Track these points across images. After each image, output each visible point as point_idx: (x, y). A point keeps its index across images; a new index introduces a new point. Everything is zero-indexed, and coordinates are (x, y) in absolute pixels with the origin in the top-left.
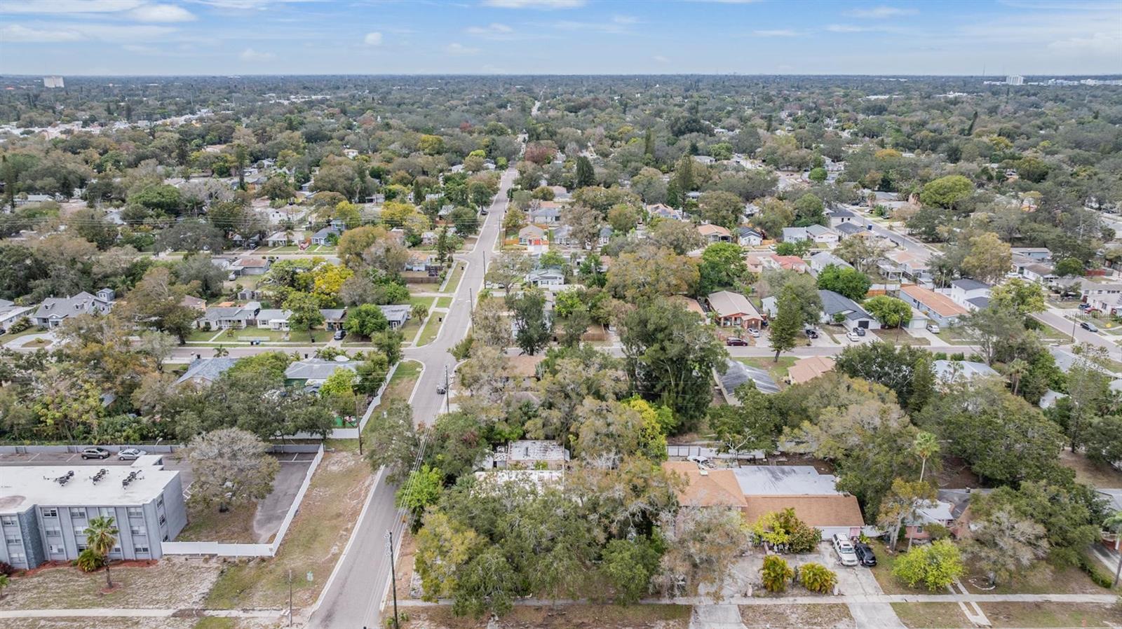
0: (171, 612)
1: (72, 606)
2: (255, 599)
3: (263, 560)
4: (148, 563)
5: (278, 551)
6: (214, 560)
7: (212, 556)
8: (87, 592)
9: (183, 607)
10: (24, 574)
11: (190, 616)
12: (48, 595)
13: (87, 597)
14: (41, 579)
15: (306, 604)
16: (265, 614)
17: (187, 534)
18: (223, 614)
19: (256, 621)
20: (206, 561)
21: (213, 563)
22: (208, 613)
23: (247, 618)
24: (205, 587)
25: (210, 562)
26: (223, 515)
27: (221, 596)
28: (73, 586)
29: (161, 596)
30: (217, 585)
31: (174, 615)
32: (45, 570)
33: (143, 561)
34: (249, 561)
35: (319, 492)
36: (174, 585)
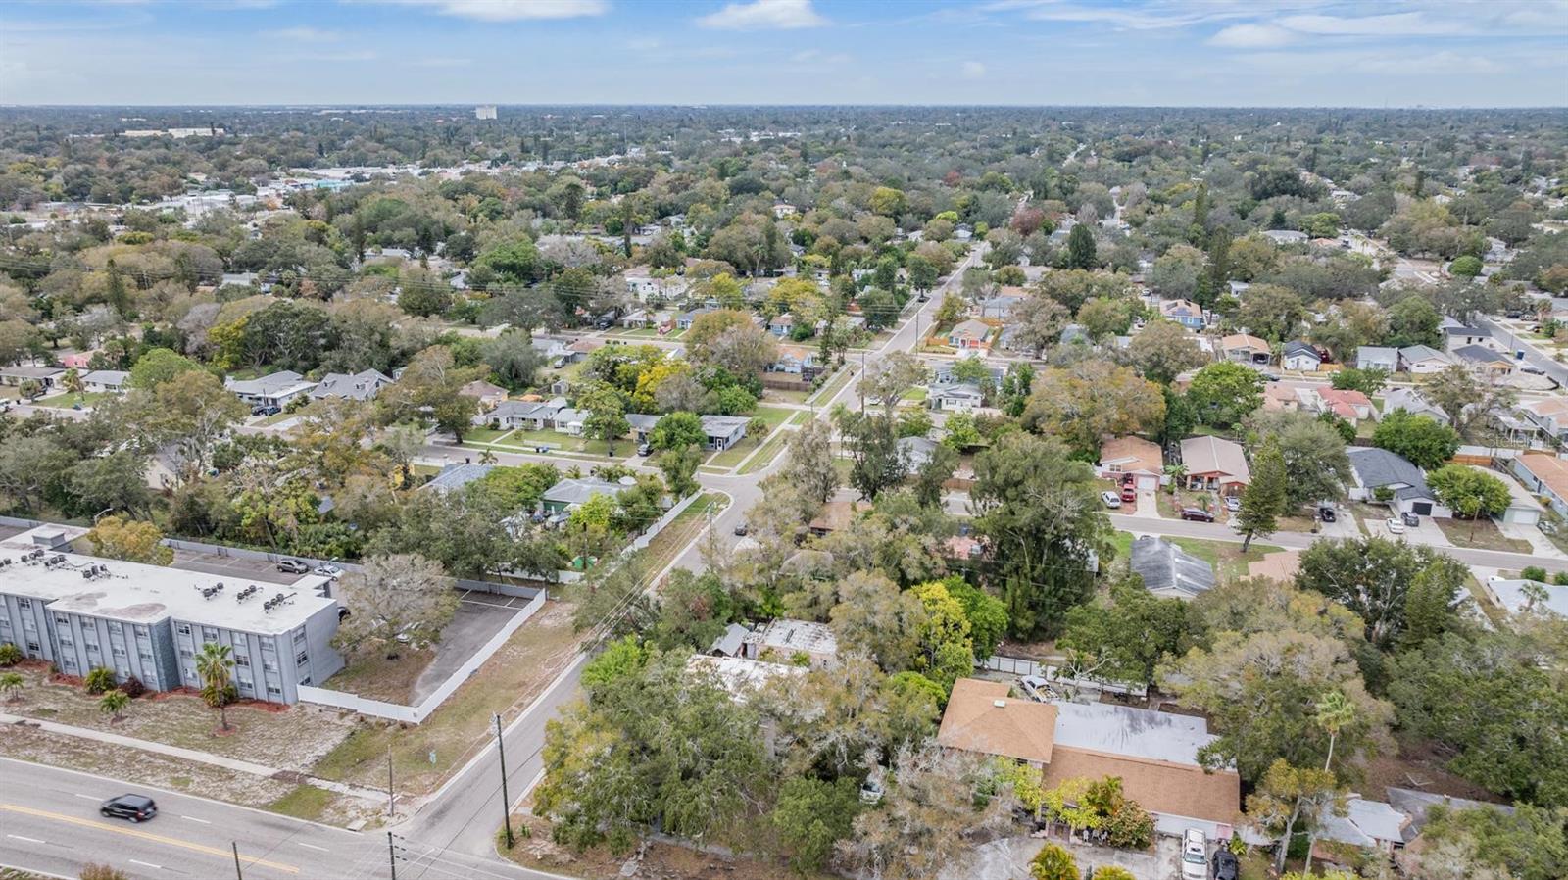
0: (272, 771)
1: (178, 744)
2: (370, 774)
3: (404, 726)
4: (278, 707)
5: (427, 718)
6: (351, 717)
7: (351, 711)
8: (201, 730)
9: (288, 769)
10: (153, 696)
11: (290, 781)
12: (164, 726)
13: (199, 736)
14: (165, 705)
15: (424, 791)
16: (372, 795)
17: (338, 679)
18: (326, 785)
19: (358, 801)
20: (342, 716)
21: (348, 721)
22: (312, 781)
23: (349, 796)
24: (323, 749)
25: (346, 718)
26: (390, 663)
27: (336, 763)
28: (193, 720)
29: (273, 751)
30: (339, 749)
31: (274, 777)
32: (174, 696)
33: (274, 704)
34: (390, 725)
35: (516, 651)
36: (292, 740)
